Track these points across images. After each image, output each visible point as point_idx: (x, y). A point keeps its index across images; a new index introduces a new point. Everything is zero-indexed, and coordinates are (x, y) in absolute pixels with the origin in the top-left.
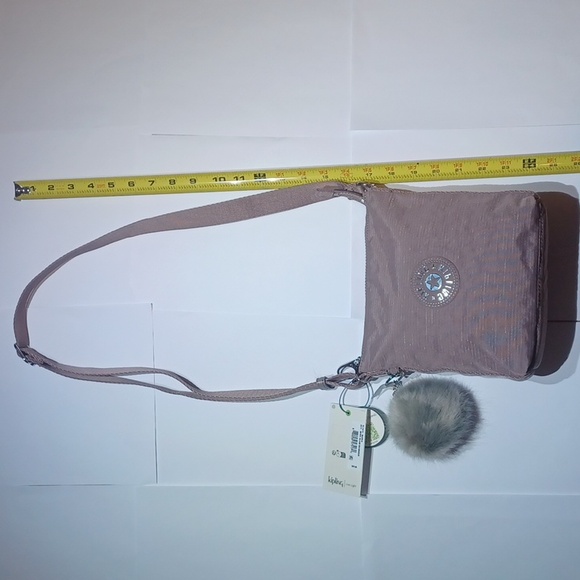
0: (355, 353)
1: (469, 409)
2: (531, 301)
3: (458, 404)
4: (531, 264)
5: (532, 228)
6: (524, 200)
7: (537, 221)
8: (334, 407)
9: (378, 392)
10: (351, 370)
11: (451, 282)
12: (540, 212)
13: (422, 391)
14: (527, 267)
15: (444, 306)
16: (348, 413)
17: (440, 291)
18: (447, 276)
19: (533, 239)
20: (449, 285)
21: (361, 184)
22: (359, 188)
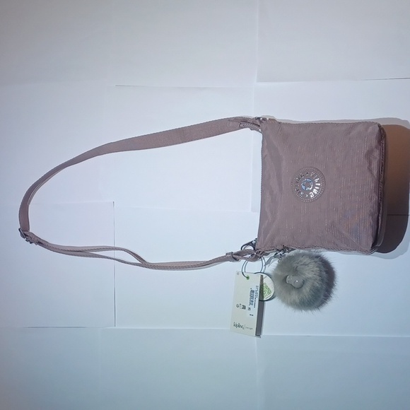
0: (254, 236)
2: (375, 198)
4: (375, 172)
5: (376, 147)
6: (371, 128)
7: (379, 142)
8: (238, 274)
10: (250, 248)
11: (319, 184)
12: (381, 136)
14: (372, 174)
15: (314, 201)
16: (248, 278)
17: (312, 191)
18: (316, 180)
19: (376, 154)
20: (317, 186)
21: (259, 118)
22: (257, 121)
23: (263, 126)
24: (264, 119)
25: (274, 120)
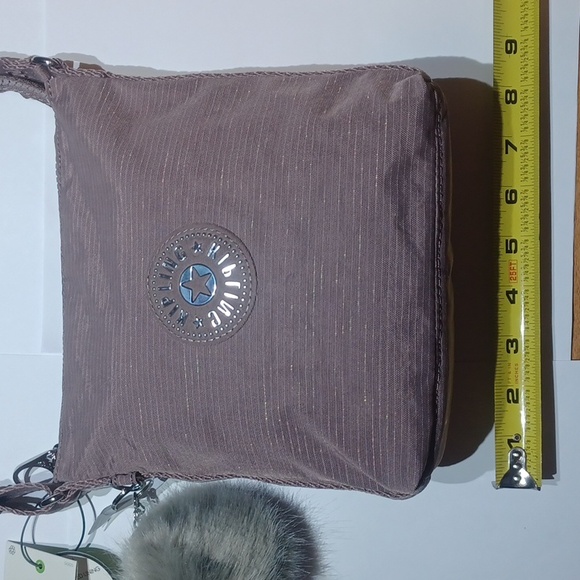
0: (47, 439)
1: (295, 555)
2: (423, 323)
3: (272, 546)
4: (419, 239)
5: (420, 153)
6: (398, 86)
7: (429, 134)
8: (12, 551)
9: (103, 519)
10: (40, 474)
11: (237, 284)
12: (436, 113)
13: (193, 521)
14: (409, 244)
15: (222, 340)
16: (40, 566)
17: (215, 304)
18: (228, 270)
19: (422, 176)
20: (232, 290)
21: (39, 61)
22: (37, 68)
23: (55, 85)
24: (57, 64)
25: (97, 67)
